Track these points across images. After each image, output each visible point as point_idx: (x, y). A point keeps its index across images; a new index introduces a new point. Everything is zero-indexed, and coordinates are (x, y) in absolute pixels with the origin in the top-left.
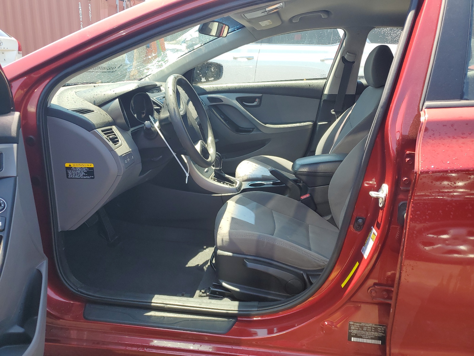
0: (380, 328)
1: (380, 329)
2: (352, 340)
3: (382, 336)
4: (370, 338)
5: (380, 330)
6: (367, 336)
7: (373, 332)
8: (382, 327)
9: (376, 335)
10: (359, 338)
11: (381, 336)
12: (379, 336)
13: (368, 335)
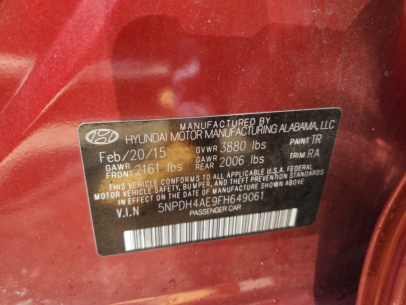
0: (304, 134)
1: (303, 141)
2: (129, 245)
3: (308, 180)
4: (238, 207)
5: (299, 148)
6: (217, 201)
7: (258, 167)
8: (313, 125)
9: (276, 184)
10: (174, 223)
11: (301, 182)
12: (290, 183)
13: (226, 194)
